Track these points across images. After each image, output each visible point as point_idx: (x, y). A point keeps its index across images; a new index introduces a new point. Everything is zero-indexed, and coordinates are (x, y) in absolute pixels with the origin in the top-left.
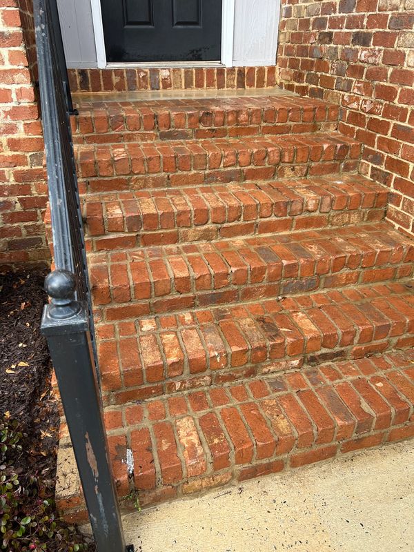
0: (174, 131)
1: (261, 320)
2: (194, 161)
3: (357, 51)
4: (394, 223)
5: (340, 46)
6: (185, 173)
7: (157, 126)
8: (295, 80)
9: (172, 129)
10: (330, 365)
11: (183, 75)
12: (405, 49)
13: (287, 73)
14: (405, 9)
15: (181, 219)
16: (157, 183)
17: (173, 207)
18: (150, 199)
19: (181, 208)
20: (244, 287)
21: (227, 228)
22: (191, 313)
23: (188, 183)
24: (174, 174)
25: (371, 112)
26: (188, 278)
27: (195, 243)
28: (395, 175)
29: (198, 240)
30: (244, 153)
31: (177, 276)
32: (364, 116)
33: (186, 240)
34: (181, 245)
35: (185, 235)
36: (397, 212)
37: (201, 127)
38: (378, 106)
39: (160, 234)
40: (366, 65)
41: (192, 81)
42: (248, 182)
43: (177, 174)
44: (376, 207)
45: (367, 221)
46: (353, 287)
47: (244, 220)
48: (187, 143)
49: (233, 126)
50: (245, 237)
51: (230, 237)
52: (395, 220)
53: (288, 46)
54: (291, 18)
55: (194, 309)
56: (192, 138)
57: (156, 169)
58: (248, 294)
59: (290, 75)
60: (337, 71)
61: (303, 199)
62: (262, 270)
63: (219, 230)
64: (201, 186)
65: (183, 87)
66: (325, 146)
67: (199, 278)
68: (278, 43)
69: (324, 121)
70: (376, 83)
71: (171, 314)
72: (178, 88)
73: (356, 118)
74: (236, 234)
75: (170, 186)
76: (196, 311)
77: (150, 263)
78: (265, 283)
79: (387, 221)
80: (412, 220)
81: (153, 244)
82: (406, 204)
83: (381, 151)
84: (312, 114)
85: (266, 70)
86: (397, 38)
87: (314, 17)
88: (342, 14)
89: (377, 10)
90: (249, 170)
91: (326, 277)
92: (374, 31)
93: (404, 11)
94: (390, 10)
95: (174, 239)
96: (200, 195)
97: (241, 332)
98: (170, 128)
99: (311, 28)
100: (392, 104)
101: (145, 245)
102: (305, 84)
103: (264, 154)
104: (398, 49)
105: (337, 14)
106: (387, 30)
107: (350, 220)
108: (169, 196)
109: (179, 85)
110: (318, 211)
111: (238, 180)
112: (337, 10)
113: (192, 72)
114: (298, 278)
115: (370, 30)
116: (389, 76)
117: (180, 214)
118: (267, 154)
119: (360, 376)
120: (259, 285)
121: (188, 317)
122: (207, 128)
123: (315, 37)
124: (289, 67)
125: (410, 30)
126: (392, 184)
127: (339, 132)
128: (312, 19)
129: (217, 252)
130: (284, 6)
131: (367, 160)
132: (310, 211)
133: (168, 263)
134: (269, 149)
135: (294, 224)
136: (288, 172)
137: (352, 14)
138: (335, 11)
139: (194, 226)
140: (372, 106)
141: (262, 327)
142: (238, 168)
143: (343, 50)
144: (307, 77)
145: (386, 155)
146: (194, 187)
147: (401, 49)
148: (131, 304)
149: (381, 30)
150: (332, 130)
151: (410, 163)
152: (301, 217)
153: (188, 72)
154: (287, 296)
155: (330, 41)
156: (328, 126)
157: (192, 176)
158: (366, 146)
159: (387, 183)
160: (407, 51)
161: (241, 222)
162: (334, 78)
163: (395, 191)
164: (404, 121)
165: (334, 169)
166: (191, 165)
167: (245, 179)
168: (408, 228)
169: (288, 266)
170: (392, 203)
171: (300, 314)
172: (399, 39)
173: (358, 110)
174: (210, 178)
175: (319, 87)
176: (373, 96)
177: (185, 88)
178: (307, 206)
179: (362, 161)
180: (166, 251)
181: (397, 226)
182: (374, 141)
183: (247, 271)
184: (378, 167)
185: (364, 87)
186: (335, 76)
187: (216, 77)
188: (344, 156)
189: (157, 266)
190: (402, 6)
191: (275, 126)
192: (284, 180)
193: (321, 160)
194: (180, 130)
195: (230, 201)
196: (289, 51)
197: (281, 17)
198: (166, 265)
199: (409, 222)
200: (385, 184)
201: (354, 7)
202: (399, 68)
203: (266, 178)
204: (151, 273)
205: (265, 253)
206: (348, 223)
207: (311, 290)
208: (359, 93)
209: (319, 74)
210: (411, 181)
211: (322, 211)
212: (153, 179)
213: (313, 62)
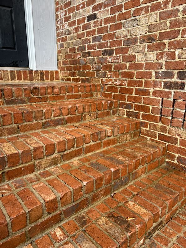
0: (16, 99)
1: (111, 216)
2: (35, 115)
3: (107, 58)
4: (146, 137)
5: (95, 57)
6: (29, 123)
7: (3, 96)
8: (71, 76)
9: (14, 98)
10: (158, 234)
11: (9, 74)
12: (135, 54)
13: (65, 73)
14: (131, 36)
15: (37, 153)
16: (10, 132)
17: (29, 146)
18: (8, 144)
19: (35, 146)
20: (92, 194)
21: (67, 154)
22: (60, 227)
23: (32, 129)
24: (22, 124)
25: (120, 85)
26: (55, 199)
27: (47, 169)
28: (141, 113)
29: (49, 166)
30: (65, 108)
31: (47, 200)
32: (117, 87)
33: (40, 168)
34: (37, 173)
35: (40, 164)
36: (147, 131)
37: (32, 96)
38: (124, 82)
39: (21, 168)
40: (113, 64)
41: (15, 77)
42: (68, 124)
43: (24, 124)
44: (136, 130)
45: (133, 138)
46: (144, 176)
47: (77, 147)
48: (25, 106)
49: (51, 95)
50: (78, 158)
51: (69, 160)
52: (147, 135)
53: (64, 61)
54: (64, 48)
55: (61, 223)
56: (27, 103)
57: (9, 122)
58: (95, 198)
59: (68, 74)
60: (96, 68)
61: (105, 130)
62: (101, 179)
63: (62, 156)
64: (41, 130)
65: (10, 80)
66: (103, 102)
67: (63, 196)
68: (58, 60)
69: (95, 92)
70: (120, 71)
71: (44, 234)
72: (7, 80)
73: (111, 89)
74: (72, 157)
75: (20, 133)
76: (62, 224)
77: (18, 194)
78: (104, 187)
79: (142, 137)
80: (157, 134)
81: (16, 176)
82: (152, 126)
83: (130, 103)
84: (90, 88)
85: (54, 72)
86: (129, 49)
87: (78, 46)
88: (94, 43)
89: (115, 38)
90: (69, 118)
91: (133, 174)
92: (115, 48)
93: (131, 37)
94: (122, 38)
95: (32, 169)
96: (44, 135)
97: (104, 231)
98: (12, 97)
99: (77, 51)
100: (132, 79)
101: (9, 179)
102: (77, 77)
103: (75, 108)
104: (131, 54)
105: (92, 43)
106: (123, 47)
107: (126, 139)
108: (21, 140)
109: (7, 79)
110: (112, 136)
111: (63, 124)
112: (91, 41)
113: (14, 72)
114: (120, 178)
115: (112, 48)
116: (128, 67)
117: (36, 150)
118: (77, 108)
119: (178, 235)
120: (101, 189)
121: (59, 233)
122: (36, 97)
123: (80, 55)
124: (66, 70)
125: (136, 45)
126: (141, 117)
127: (103, 97)
128: (76, 47)
129: (65, 172)
130: (59, 43)
131: (123, 108)
132: (109, 136)
133: (33, 190)
134: (77, 106)
135: (103, 145)
136: (88, 117)
137: (100, 42)
138: (90, 42)
139: (45, 157)
140: (120, 82)
141: (115, 221)
142: (62, 117)
143: (98, 59)
144: (78, 74)
145: (134, 104)
146: (36, 131)
147: (133, 54)
148: (9, 239)
149: (119, 47)
150: (99, 96)
151: (150, 106)
152: (105, 140)
153: (11, 72)
154: (116, 192)
155: (89, 55)
156: (97, 94)
157: (34, 124)
158: (120, 101)
159: (138, 117)
160: (137, 54)
161: (75, 149)
162: (95, 72)
163: (143, 121)
164: (142, 86)
165: (108, 114)
166: (33, 117)
167: (66, 123)
168: (156, 138)
169: (115, 171)
170: (143, 127)
171: (131, 203)
172: (130, 50)
173: (112, 85)
174: (46, 125)
175: (86, 77)
176: (120, 78)
177: (11, 81)
178: (108, 133)
179: (120, 109)
180: (28, 179)
181: (149, 138)
182: (125, 98)
183: (93, 182)
184: (130, 110)
185: (114, 74)
186: (95, 71)
187: (28, 75)
188: (112, 107)
189: (25, 195)
190: (129, 35)
191: (73, 95)
192: (86, 122)
193: (102, 109)
194: (19, 98)
195: (66, 136)
196: (64, 63)
197: (58, 48)
198: (32, 192)
199: (156, 135)
200: (136, 118)
201: (101, 39)
202: (133, 63)
203: (78, 121)
204: (23, 203)
205: (96, 166)
206: (126, 140)
207: (126, 184)
208: (111, 77)
209: (85, 71)
210: (152, 114)
211: (115, 135)
212: (7, 129)
213: (80, 67)
